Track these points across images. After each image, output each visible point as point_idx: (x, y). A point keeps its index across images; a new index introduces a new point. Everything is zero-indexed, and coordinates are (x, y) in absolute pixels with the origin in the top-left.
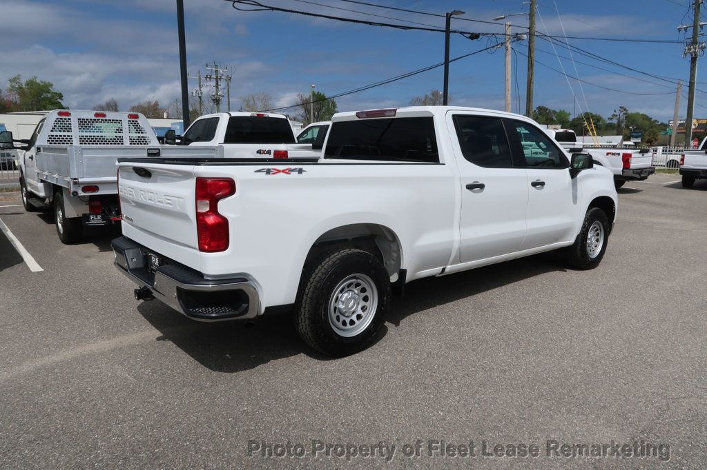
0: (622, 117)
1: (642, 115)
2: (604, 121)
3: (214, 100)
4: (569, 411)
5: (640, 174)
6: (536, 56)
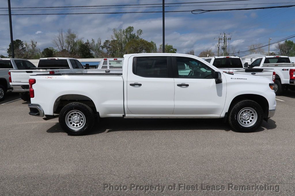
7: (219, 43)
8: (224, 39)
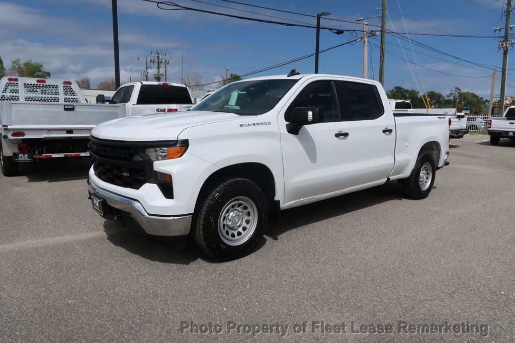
0: (457, 96)
1: (472, 93)
2: (443, 98)
3: (156, 78)
4: (330, 310)
5: (457, 134)
6: (386, 47)
7: (147, 68)
8: (158, 62)
